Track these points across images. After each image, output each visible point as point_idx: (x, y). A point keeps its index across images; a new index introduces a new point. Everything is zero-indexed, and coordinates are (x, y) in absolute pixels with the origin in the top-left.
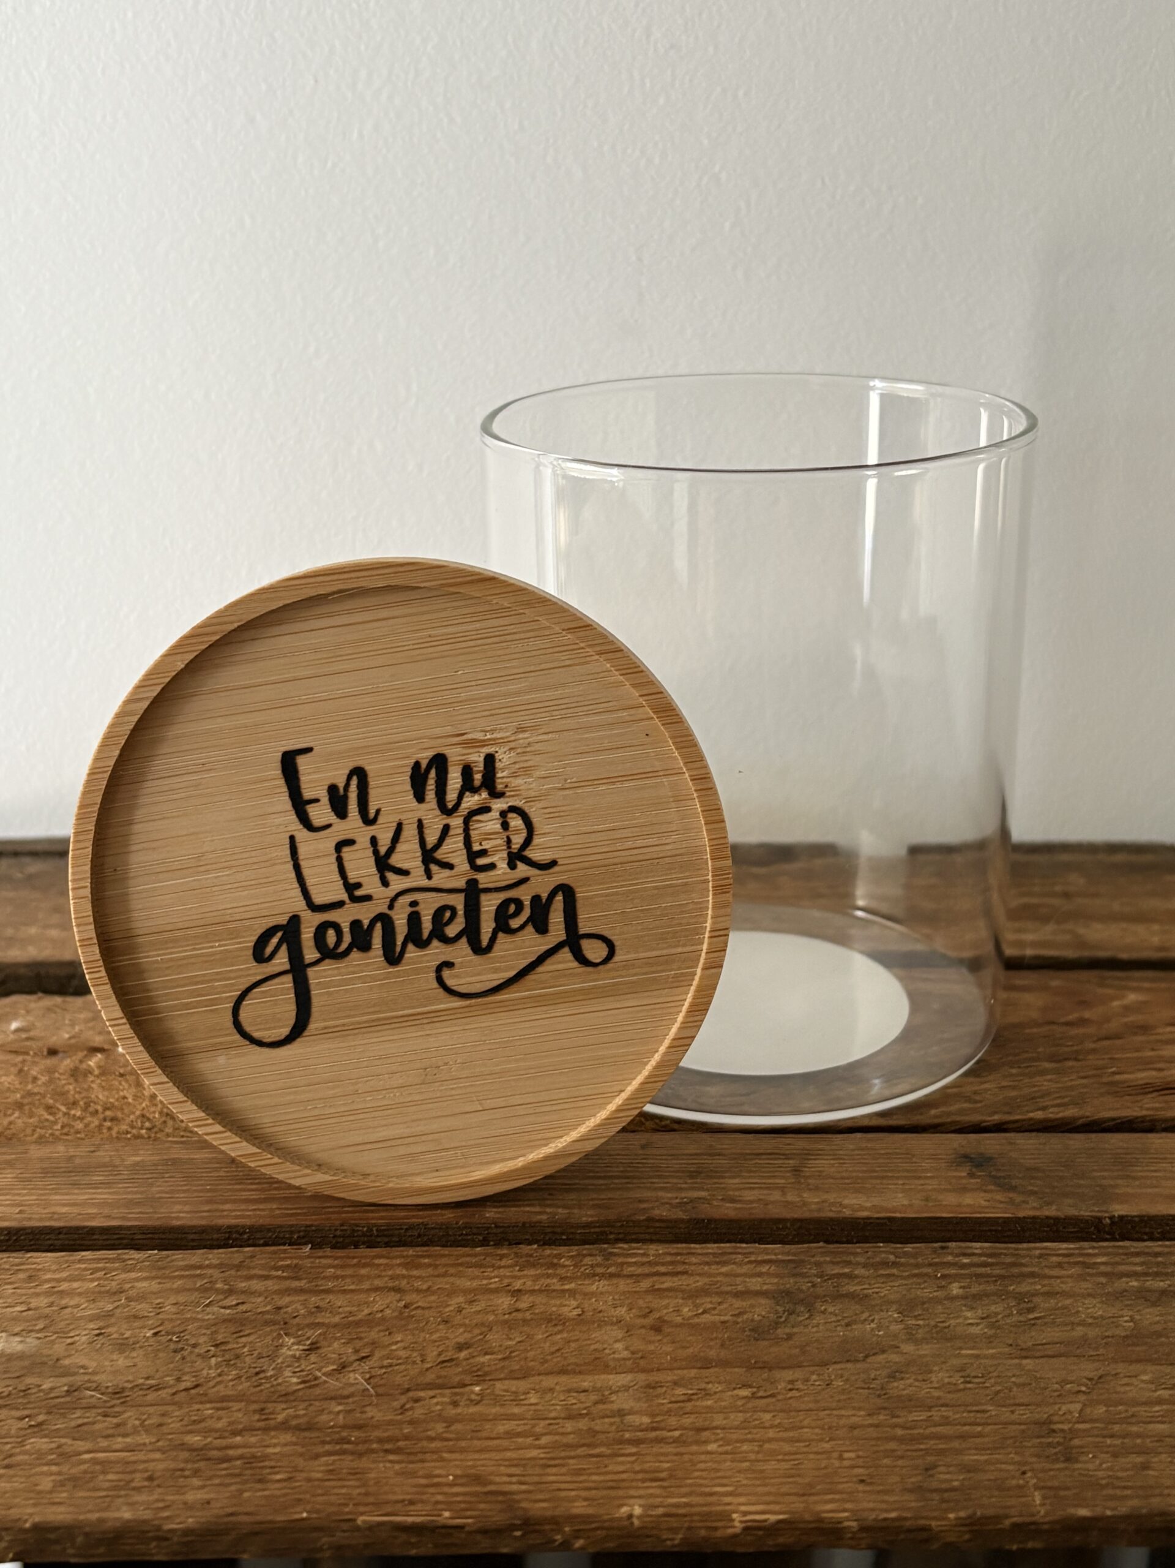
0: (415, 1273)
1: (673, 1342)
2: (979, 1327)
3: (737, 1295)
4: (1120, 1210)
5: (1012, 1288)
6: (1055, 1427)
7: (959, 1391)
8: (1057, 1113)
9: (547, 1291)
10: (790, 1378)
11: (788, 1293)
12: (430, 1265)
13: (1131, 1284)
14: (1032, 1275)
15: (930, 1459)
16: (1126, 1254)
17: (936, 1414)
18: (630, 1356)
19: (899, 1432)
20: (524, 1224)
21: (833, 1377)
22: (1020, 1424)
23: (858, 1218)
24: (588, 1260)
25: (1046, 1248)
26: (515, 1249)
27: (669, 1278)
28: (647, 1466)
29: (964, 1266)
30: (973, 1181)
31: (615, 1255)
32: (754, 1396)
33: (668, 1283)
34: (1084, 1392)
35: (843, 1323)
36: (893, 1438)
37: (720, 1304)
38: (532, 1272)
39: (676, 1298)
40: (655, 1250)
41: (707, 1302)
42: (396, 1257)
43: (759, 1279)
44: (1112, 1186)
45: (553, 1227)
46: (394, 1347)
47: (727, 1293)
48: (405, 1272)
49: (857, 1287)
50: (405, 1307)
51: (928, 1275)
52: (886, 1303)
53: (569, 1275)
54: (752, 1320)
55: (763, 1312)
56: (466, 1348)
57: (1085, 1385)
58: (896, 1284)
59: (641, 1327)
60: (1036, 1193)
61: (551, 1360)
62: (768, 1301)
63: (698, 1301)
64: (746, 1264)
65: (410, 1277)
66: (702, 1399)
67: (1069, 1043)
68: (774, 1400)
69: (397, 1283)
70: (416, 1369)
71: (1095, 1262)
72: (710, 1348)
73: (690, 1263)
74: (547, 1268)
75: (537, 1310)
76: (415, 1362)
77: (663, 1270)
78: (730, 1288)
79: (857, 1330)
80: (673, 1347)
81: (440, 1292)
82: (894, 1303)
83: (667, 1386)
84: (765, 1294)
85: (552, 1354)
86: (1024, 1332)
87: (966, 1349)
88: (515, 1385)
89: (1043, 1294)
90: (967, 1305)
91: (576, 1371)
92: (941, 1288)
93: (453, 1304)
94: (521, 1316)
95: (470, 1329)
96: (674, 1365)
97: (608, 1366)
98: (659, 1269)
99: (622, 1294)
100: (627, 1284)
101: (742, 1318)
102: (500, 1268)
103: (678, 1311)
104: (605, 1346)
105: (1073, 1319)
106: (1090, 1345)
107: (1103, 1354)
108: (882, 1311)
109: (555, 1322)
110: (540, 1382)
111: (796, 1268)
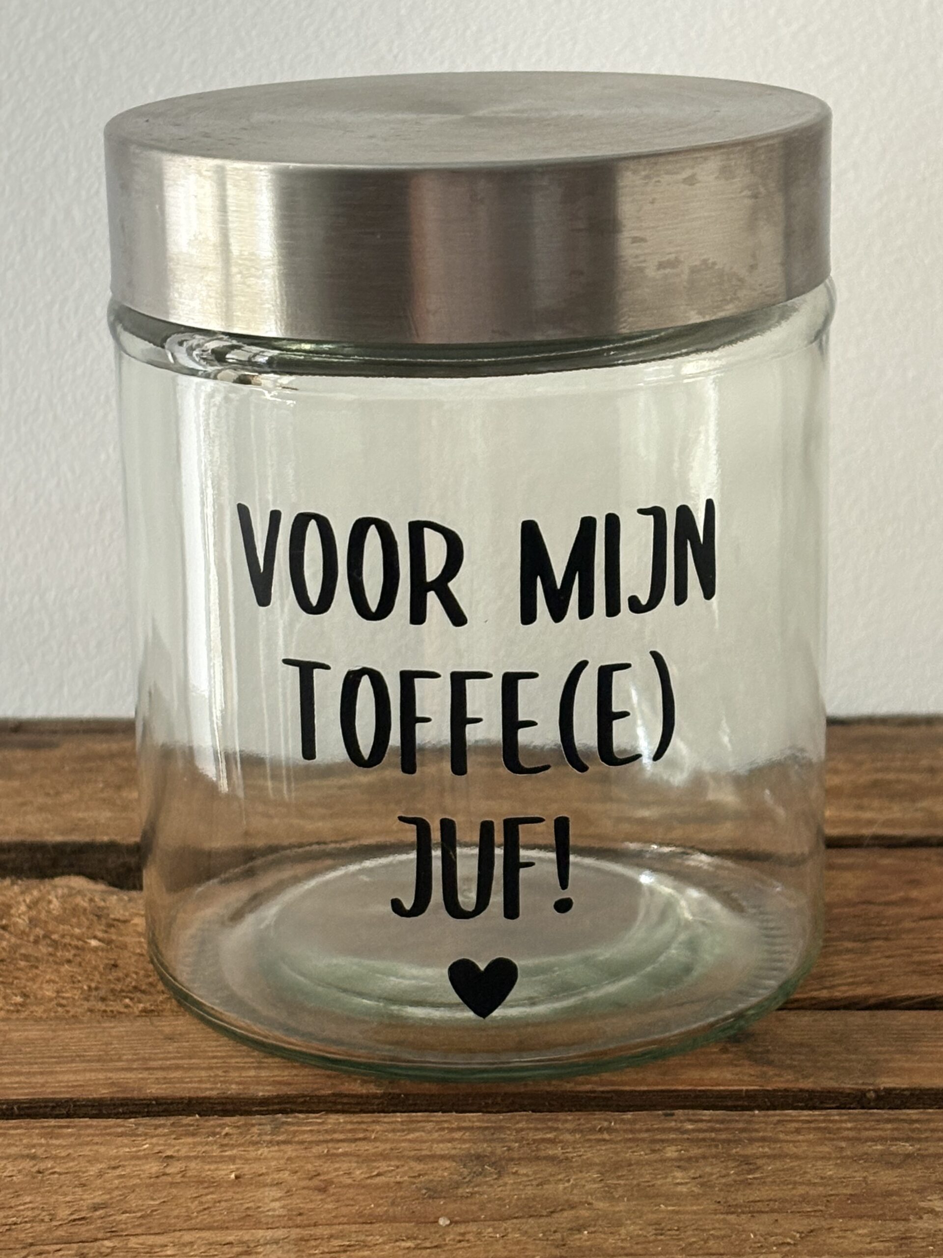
0: (54, 1142)
1: (336, 1201)
2: (689, 1185)
3: (419, 1159)
4: (886, 1082)
5: (734, 1151)
7: (649, 1242)
8: (845, 992)
9: (204, 1158)
10: (462, 1231)
11: (479, 1157)
12: (71, 1135)
13: (874, 1148)
14: (763, 1139)
16: (878, 1121)
18: (287, 1213)
20: (190, 1099)
21: (510, 1230)
23: (579, 1092)
24: (255, 1130)
25: (786, 1115)
26: (172, 1119)
27: (345, 1144)
29: (686, 1131)
30: (724, 1056)
31: (288, 1124)
32: (417, 1247)
33: (342, 1148)
34: (789, 1244)
35: (534, 1183)
37: (398, 1167)
38: (190, 1140)
39: (350, 1162)
40: (333, 1118)
41: (383, 1166)
42: (33, 1128)
43: (450, 1145)
44: (886, 1061)
45: (223, 1104)
46: (22, 1207)
47: (409, 1157)
48: (43, 1141)
49: (558, 1151)
50: (39, 1172)
51: (643, 1140)
52: (588, 1165)
53: (231, 1142)
54: (432, 1181)
55: (446, 1174)
56: (103, 1208)
57: (793, 1237)
58: (604, 1148)
59: (304, 1188)
60: (795, 1066)
61: (197, 1217)
62: (454, 1164)
63: (375, 1164)
64: (437, 1131)
65: (48, 1145)
66: (359, 1250)
67: (884, 923)
68: (439, 1250)
69: (33, 1151)
70: (43, 1227)
71: (838, 1129)
72: (378, 1206)
73: (373, 1131)
74: (208, 1137)
75: (189, 1174)
76: (43, 1221)
77: (342, 1136)
78: (413, 1153)
79: (549, 1189)
80: (337, 1204)
81: (81, 1158)
82: (596, 1164)
83: (322, 1239)
84: (452, 1158)
85: (198, 1212)
86: (737, 1190)
87: (666, 1206)
88: (151, 1240)
89: (769, 1157)
90: (679, 1167)
91: (223, 1227)
92: (653, 1151)
93: (93, 1170)
94: (169, 1179)
95: (110, 1191)
96: (335, 1221)
97: (260, 1222)
98: (337, 1136)
99: (289, 1159)
100: (296, 1150)
101: (422, 1179)
102: (152, 1137)
103: (349, 1174)
104: (260, 1204)
105: (797, 1179)
106: (808, 1203)
107: (821, 1211)
108: (581, 1172)
109: (206, 1185)
110: (182, 1236)
111: (493, 1134)
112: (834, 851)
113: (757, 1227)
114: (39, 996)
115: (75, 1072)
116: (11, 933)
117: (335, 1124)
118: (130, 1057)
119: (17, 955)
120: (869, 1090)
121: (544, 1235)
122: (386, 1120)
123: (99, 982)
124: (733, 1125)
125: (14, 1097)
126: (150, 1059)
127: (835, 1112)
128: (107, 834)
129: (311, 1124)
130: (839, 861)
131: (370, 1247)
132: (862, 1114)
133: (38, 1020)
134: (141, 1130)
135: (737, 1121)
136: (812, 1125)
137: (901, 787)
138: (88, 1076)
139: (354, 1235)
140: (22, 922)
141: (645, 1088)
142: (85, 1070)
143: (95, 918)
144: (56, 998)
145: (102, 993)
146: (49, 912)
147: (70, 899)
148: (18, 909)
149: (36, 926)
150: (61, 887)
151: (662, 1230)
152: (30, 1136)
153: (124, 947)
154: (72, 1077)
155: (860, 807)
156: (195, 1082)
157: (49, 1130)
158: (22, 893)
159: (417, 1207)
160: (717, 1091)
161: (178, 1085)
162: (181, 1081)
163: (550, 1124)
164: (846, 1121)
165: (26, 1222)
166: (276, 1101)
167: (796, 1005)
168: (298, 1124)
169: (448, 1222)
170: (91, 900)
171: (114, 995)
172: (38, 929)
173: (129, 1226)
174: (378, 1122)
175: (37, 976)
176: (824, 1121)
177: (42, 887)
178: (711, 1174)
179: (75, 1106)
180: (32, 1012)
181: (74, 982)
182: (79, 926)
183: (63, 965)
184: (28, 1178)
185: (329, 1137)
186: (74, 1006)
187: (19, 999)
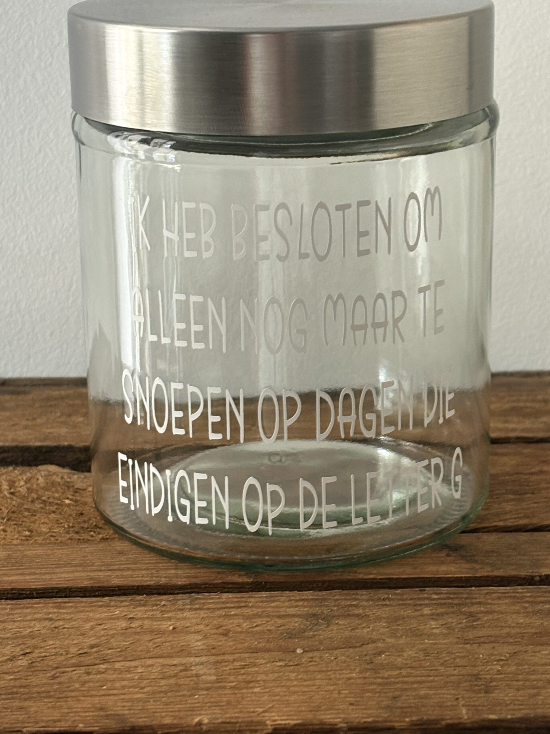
0: (62, 611)
1: (234, 641)
2: (440, 629)
3: (279, 617)
4: (545, 571)
5: (464, 609)
6: (480, 677)
7: (421, 660)
8: (514, 522)
9: (152, 618)
10: (311, 656)
11: (314, 615)
12: (72, 607)
13: (545, 607)
14: (480, 603)
15: (397, 693)
16: (545, 592)
17: (404, 672)
18: (206, 648)
19: (379, 680)
20: (138, 586)
21: (339, 655)
22: (459, 675)
23: (366, 579)
24: (180, 602)
25: (491, 590)
26: (131, 597)
27: (235, 609)
28: (212, 700)
29: (434, 599)
30: (449, 558)
31: (200, 599)
32: (286, 666)
33: (234, 612)
34: (503, 660)
35: (350, 629)
36: (374, 684)
37: (267, 622)
38: (142, 608)
39: (239, 619)
40: (225, 596)
41: (259, 621)
42: (49, 603)
43: (296, 609)
44: (543, 560)
45: (158, 589)
46: (48, 647)
47: (273, 616)
48: (55, 610)
49: (361, 611)
50: (56, 628)
51: (409, 604)
52: (379, 619)
53: (167, 609)
54: (288, 629)
55: (297, 625)
56: (97, 647)
57: (505, 656)
58: (387, 609)
59: (214, 634)
60: (491, 564)
61: (153, 651)
62: (301, 619)
63: (253, 620)
64: (288, 601)
65: (59, 613)
66: (252, 667)
67: (531, 484)
68: (299, 667)
69: (50, 616)
70: (62, 658)
71: (523, 596)
72: (259, 643)
73: (250, 602)
74: (153, 606)
75: (145, 627)
76: (62, 654)
77: (232, 605)
78: (275, 614)
79: (359, 632)
80: (235, 642)
81: (79, 620)
82: (384, 618)
83: (230, 662)
84: (299, 616)
85: (155, 648)
86: (469, 631)
87: (429, 640)
88: (128, 664)
89: (484, 612)
90: (432, 619)
91: (170, 656)
92: (416, 610)
93: (88, 626)
94: (134, 630)
95: (99, 637)
96: (235, 652)
97: (191, 653)
98: (228, 605)
99: (202, 618)
100: (207, 613)
101: (282, 628)
102: (120, 607)
103: (239, 625)
104: (190, 643)
105: (503, 624)
106: (511, 637)
107: (519, 642)
108: (376, 622)
109: (156, 633)
110: (145, 662)
111: (321, 603)
112: (495, 446)
113: (483, 652)
114: (39, 532)
115: (68, 572)
116: (16, 496)
117: (226, 598)
118: (99, 564)
119: (22, 509)
120: (536, 576)
121: (360, 658)
122: (256, 596)
123: (74, 524)
124: (460, 596)
125: (34, 587)
126: (111, 565)
127: (519, 587)
128: (67, 441)
129: (212, 599)
130: (499, 451)
131: (257, 665)
132: (535, 588)
133: (41, 544)
134: (113, 603)
135: (463, 593)
136: (507, 595)
137: (528, 410)
138: (76, 574)
139: (247, 659)
140: (23, 490)
141: (405, 577)
142: (73, 572)
143: (66, 488)
144: (49, 532)
145: (76, 529)
146: (38, 484)
147: (49, 478)
148: (19, 483)
149: (32, 492)
150: (43, 471)
151: (428, 653)
152: (47, 608)
153: (85, 504)
154: (66, 575)
155: (506, 422)
156: (140, 577)
157: (58, 604)
158: (21, 474)
159: (282, 643)
160: (448, 578)
161: (130, 579)
162: (132, 576)
163: (354, 596)
164: (526, 592)
165: (52, 655)
166: (189, 587)
167: (486, 530)
168: (204, 599)
169: (302, 651)
170: (62, 478)
171: (84, 530)
172: (33, 494)
173: (114, 656)
174: (252, 597)
175: (36, 520)
176: (513, 593)
177: (32, 471)
178: (453, 623)
179: (70, 591)
180: (36, 540)
181: (58, 524)
182: (57, 492)
183: (50, 514)
184: (49, 631)
185: (224, 606)
186: (61, 537)
187: (27, 533)
